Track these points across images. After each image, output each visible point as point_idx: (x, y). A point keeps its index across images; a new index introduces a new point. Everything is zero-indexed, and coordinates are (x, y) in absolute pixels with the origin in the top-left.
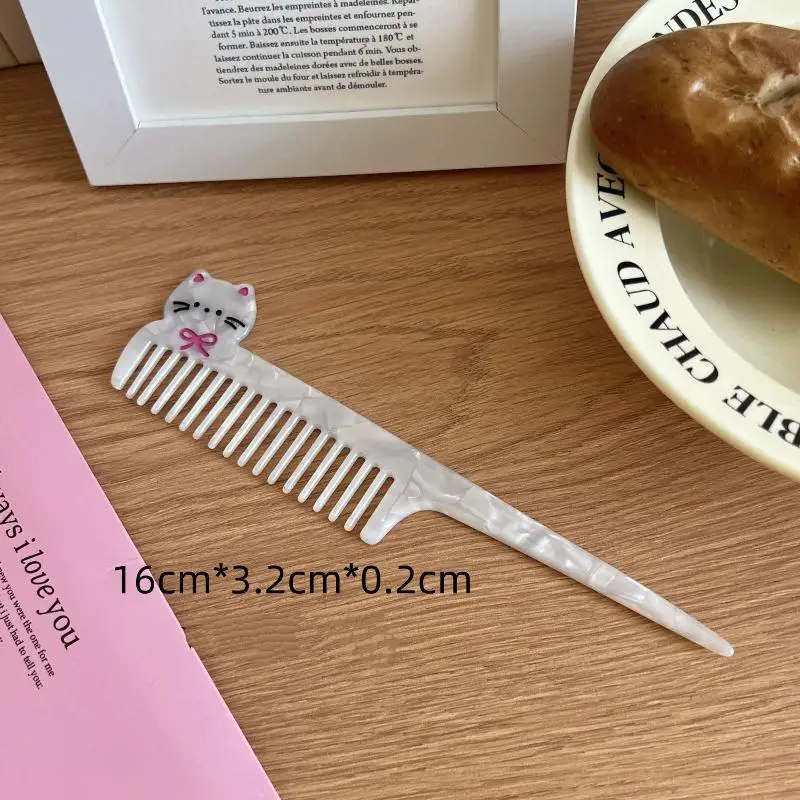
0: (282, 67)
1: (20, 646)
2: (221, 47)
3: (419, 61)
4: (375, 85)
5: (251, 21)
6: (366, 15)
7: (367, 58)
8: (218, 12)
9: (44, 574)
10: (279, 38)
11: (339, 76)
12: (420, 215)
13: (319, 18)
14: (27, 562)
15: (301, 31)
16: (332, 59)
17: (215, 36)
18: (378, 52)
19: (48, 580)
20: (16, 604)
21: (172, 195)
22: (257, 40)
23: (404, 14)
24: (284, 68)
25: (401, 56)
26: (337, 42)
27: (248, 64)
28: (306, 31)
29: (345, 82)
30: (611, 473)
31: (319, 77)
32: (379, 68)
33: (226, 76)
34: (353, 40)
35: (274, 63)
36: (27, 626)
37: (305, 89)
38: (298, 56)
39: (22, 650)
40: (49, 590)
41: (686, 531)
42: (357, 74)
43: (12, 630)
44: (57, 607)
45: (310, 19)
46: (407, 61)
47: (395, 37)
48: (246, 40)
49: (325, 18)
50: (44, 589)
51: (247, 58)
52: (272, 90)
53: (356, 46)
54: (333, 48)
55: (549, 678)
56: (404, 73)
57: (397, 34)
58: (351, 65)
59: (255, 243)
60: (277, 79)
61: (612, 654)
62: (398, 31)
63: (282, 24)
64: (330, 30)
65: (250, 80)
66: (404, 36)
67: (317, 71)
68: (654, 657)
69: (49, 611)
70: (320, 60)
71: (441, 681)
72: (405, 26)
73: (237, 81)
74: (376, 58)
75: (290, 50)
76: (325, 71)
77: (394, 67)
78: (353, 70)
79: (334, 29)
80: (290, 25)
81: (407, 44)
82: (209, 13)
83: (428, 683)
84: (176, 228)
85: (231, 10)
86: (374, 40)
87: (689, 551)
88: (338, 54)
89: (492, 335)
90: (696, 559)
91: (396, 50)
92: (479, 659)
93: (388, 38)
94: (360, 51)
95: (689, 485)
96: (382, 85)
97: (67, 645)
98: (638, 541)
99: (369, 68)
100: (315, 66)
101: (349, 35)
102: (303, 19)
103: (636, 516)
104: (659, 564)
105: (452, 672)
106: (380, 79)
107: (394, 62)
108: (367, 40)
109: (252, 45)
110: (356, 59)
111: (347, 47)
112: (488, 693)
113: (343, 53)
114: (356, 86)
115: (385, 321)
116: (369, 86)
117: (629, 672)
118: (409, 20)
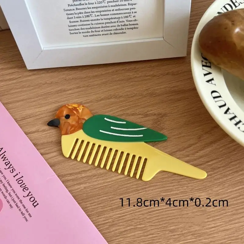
0: (91, 28)
1: (19, 208)
2: (70, 22)
3: (137, 24)
4: (123, 33)
5: (80, 13)
6: (119, 10)
7: (120, 24)
8: (69, 10)
9: (24, 184)
10: (90, 18)
11: (110, 30)
12: (138, 76)
13: (103, 11)
14: (18, 180)
15: (97, 16)
16: (107, 25)
17: (68, 18)
18: (124, 22)
19: (26, 186)
20: (16, 195)
21: (55, 72)
22: (82, 19)
23: (132, 9)
24: (92, 28)
25: (131, 23)
26: (109, 19)
27: (79, 27)
28: (99, 16)
29: (112, 32)
30: (209, 162)
31: (104, 31)
32: (124, 27)
33: (72, 32)
34: (115, 18)
35: (88, 27)
36: (21, 201)
37: (99, 35)
38: (97, 24)
39: (20, 210)
40: (27, 189)
41: (236, 181)
42: (116, 30)
43: (16, 203)
44: (30, 194)
45: (100, 12)
46: (133, 25)
47: (129, 16)
48: (79, 20)
49: (105, 11)
50: (25, 188)
51: (79, 25)
52: (88, 36)
53: (116, 20)
54: (108, 21)
55: (192, 234)
56: (132, 29)
57: (130, 16)
58: (114, 26)
59: (83, 87)
60: (89, 32)
61: (213, 225)
62: (130, 14)
63: (91, 14)
64: (107, 15)
65: (80, 33)
66: (132, 16)
67: (103, 29)
68: (227, 226)
69: (28, 196)
70: (104, 25)
71: (155, 237)
72: (133, 13)
73: (76, 33)
74: (123, 24)
75: (93, 22)
76: (106, 29)
77: (129, 27)
78: (115, 28)
79: (109, 15)
80: (94, 14)
81: (133, 19)
82: (66, 11)
83: (151, 238)
84: (56, 83)
85: (74, 10)
86: (122, 18)
87: (237, 188)
88: (110, 23)
89: (165, 115)
90: (240, 191)
91: (130, 21)
92: (167, 229)
93: (126, 17)
94: (117, 22)
95: (236, 165)
96: (125, 33)
97: (35, 206)
98: (219, 185)
99: (120, 27)
100: (102, 27)
101: (113, 16)
102: (98, 12)
103: (219, 176)
104: (227, 193)
105: (158, 234)
106: (124, 31)
107: (129, 25)
108: (120, 18)
109: (81, 21)
110: (116, 24)
111: (113, 20)
112: (171, 241)
113: (111, 22)
114: (116, 34)
115: (128, 112)
116: (121, 33)
117: (219, 232)
118: (134, 11)
